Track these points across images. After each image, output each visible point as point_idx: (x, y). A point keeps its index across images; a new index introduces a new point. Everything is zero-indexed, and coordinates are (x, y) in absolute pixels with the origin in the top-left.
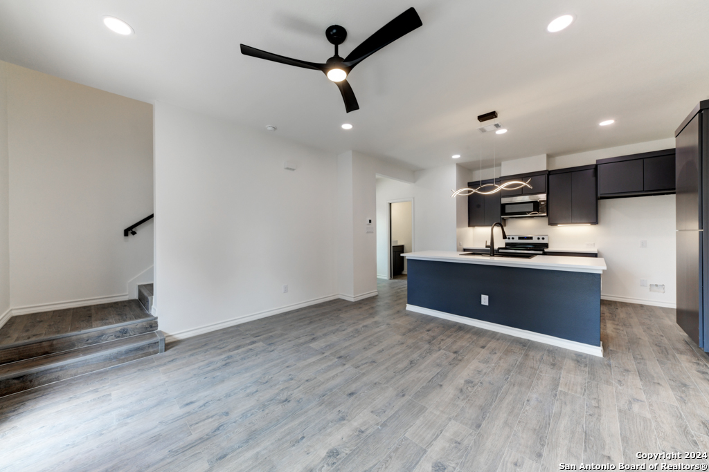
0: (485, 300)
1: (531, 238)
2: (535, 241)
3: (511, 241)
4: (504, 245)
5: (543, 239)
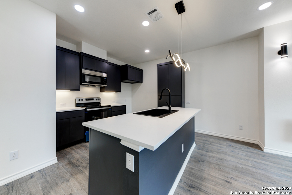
1: (93, 99)
2: (95, 101)
3: (81, 102)
4: (75, 105)
5: (99, 99)
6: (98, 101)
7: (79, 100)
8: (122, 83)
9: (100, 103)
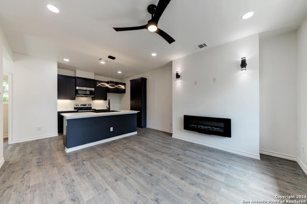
0: (112, 129)
1: (86, 105)
2: (87, 106)
3: (77, 106)
4: (74, 108)
5: (90, 105)
6: (89, 106)
7: (76, 105)
8: (108, 94)
9: (91, 108)
